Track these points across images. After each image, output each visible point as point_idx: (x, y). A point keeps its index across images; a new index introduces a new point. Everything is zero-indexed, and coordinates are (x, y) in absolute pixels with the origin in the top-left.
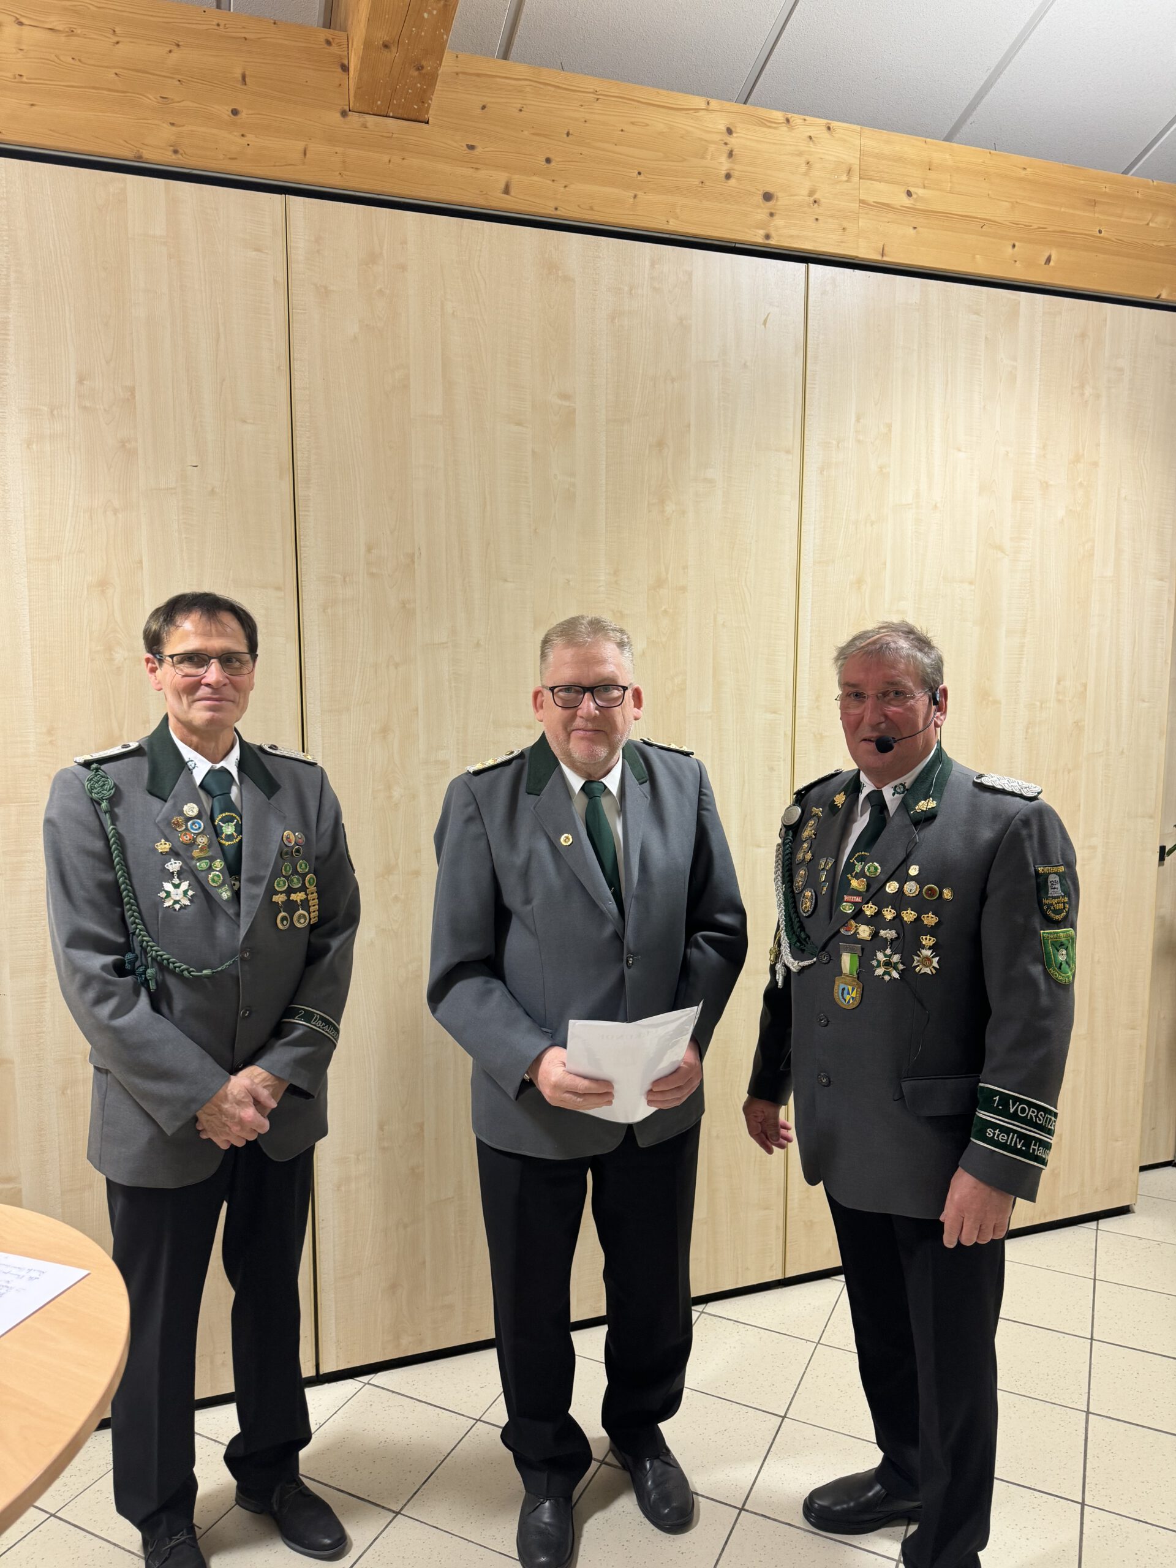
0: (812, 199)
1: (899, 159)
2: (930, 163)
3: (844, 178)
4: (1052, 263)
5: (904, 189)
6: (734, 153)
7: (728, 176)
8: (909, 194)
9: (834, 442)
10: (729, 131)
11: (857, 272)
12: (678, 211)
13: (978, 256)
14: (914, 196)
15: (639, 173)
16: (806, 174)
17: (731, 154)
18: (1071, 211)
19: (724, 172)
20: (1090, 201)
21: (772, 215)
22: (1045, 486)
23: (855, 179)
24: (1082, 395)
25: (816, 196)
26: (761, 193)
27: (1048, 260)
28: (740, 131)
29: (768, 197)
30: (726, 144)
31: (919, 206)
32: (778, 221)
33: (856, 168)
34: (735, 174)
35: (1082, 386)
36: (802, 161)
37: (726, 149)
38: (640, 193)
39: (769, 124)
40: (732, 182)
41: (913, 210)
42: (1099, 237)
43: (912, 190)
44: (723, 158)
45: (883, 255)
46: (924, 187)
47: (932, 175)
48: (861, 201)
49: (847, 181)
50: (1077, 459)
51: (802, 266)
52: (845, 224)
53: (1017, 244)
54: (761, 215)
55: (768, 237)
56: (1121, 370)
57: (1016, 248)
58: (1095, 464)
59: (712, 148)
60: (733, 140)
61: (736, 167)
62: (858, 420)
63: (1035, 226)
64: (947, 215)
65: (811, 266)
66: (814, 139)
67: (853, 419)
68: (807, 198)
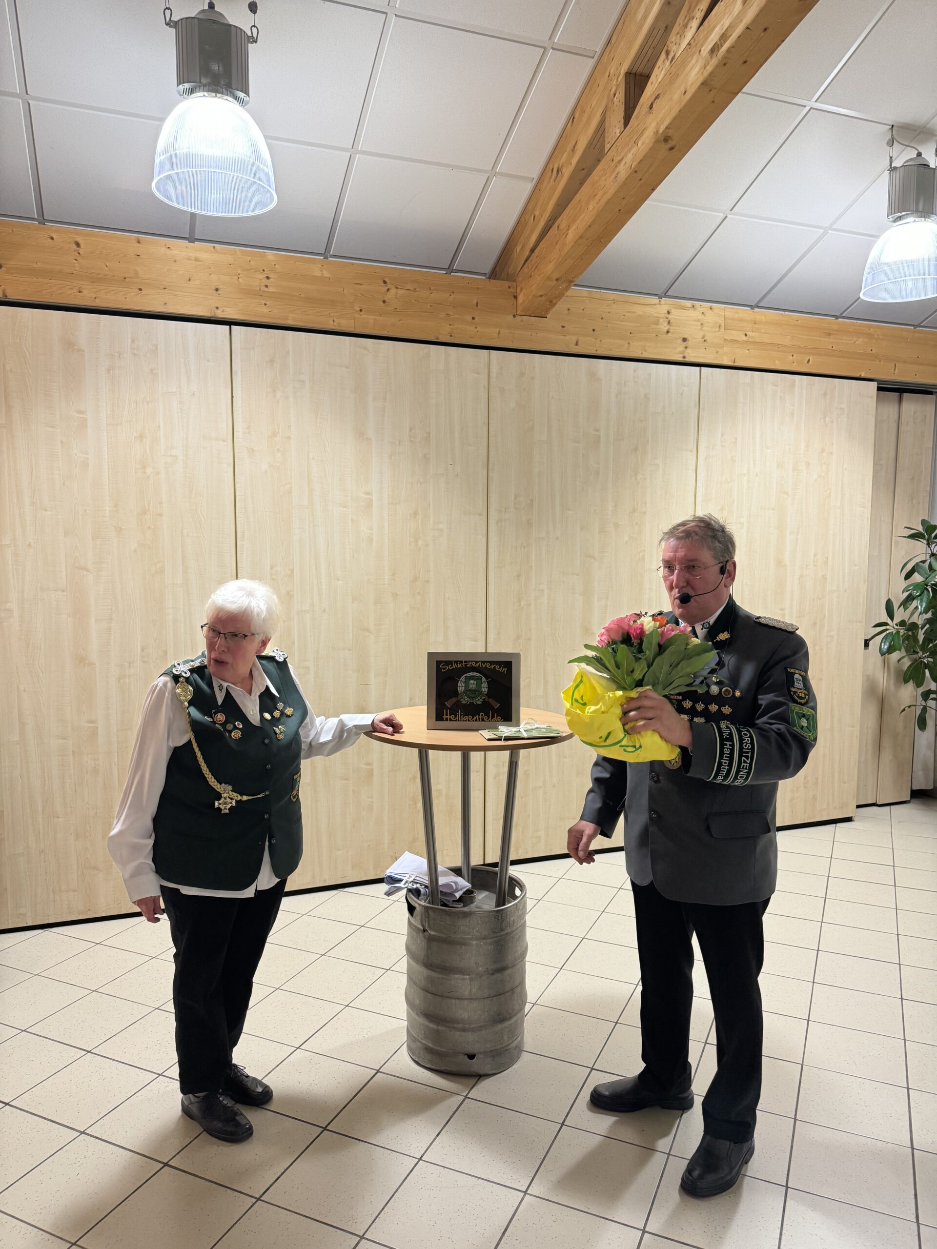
0: (703, 340)
1: (741, 320)
2: (755, 321)
3: (717, 329)
4: (810, 363)
5: (744, 333)
6: (670, 322)
7: (668, 332)
8: (746, 335)
9: (712, 446)
10: (669, 313)
11: (723, 370)
12: (646, 348)
13: (777, 361)
14: (748, 336)
15: (631, 333)
16: (701, 329)
17: (669, 322)
18: (819, 339)
19: (666, 330)
20: (828, 333)
21: (686, 348)
22: (808, 464)
23: (722, 330)
24: (825, 421)
25: (705, 338)
26: (682, 338)
27: (809, 361)
28: (673, 311)
29: (684, 340)
30: (667, 318)
31: (750, 340)
32: (689, 351)
33: (723, 325)
34: (671, 331)
35: (825, 418)
36: (699, 323)
37: (667, 320)
38: (631, 342)
39: (685, 308)
40: (670, 334)
41: (747, 342)
42: (833, 350)
43: (747, 333)
44: (666, 324)
45: (734, 363)
46: (753, 332)
47: (756, 326)
48: (725, 339)
49: (719, 331)
50: (823, 451)
51: (698, 368)
52: (718, 350)
53: (794, 355)
54: (681, 349)
55: (684, 357)
56: (843, 409)
57: (794, 357)
58: (832, 453)
59: (661, 320)
60: (670, 316)
61: (671, 328)
62: (722, 436)
63: (802, 346)
64: (762, 343)
65: (702, 368)
66: (705, 314)
67: (720, 435)
68: (701, 339)
